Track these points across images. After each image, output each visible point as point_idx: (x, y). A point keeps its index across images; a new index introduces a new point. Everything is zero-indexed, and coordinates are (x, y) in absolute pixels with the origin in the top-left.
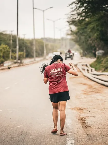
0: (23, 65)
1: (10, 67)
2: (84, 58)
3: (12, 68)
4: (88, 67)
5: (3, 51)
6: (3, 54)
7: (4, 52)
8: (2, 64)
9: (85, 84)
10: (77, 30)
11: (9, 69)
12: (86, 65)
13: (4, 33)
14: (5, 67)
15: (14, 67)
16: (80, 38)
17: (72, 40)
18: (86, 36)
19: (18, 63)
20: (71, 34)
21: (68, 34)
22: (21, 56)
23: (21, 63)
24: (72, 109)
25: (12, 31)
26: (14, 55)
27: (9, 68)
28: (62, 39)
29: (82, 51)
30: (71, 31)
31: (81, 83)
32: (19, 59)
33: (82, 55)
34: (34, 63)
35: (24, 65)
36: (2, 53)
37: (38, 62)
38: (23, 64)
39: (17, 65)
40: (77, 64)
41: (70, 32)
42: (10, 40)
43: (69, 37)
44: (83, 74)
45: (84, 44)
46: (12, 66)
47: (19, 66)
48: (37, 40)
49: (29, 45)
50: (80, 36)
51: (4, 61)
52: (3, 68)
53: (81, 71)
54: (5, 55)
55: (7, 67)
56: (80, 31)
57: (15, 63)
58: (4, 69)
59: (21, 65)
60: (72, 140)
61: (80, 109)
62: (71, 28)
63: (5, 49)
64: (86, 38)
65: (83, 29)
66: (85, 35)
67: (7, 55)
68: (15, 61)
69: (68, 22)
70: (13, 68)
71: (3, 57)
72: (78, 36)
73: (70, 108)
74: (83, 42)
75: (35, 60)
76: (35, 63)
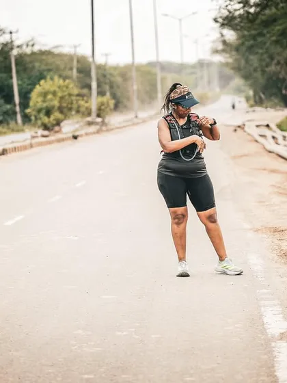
0: (107, 130)
1: (76, 134)
2: (258, 109)
3: (82, 136)
4: (275, 132)
5: (60, 94)
6: (60, 102)
7: (62, 98)
8: (57, 128)
9: (273, 171)
10: (237, 39)
11: (75, 140)
12: (268, 126)
13: (56, 51)
14: (66, 133)
15: (87, 134)
16: (247, 61)
17: (227, 64)
18: (262, 54)
19: (97, 123)
20: (224, 51)
21: (216, 52)
22: (103, 107)
23: (103, 123)
24: (257, 230)
25: (75, 47)
26: (86, 105)
27: (75, 137)
28: (201, 64)
29: (251, 93)
30: (224, 42)
31: (265, 169)
32: (98, 116)
33: (252, 102)
34: (134, 124)
35: (112, 129)
36: (58, 99)
37: (144, 121)
38: (109, 127)
39: (93, 129)
40: (244, 125)
41: (220, 47)
42: (71, 69)
43: (219, 58)
44: (264, 148)
45: (258, 75)
46: (83, 132)
47: (98, 132)
48: (139, 68)
49: (119, 80)
50: (247, 54)
51: (62, 121)
52: (59, 136)
53: (257, 141)
54: (64, 105)
55: (71, 135)
56: (247, 43)
57: (90, 124)
58: (63, 140)
59: (104, 128)
60: (275, 305)
61: (276, 230)
62: (222, 36)
63: (64, 89)
64: (261, 60)
65: (254, 37)
66: (260, 51)
67: (69, 106)
68: (89, 119)
69: (216, 20)
70: (85, 138)
71: (61, 110)
72: (243, 55)
73: (251, 229)
74: (255, 70)
75: (136, 117)
76: (138, 124)
